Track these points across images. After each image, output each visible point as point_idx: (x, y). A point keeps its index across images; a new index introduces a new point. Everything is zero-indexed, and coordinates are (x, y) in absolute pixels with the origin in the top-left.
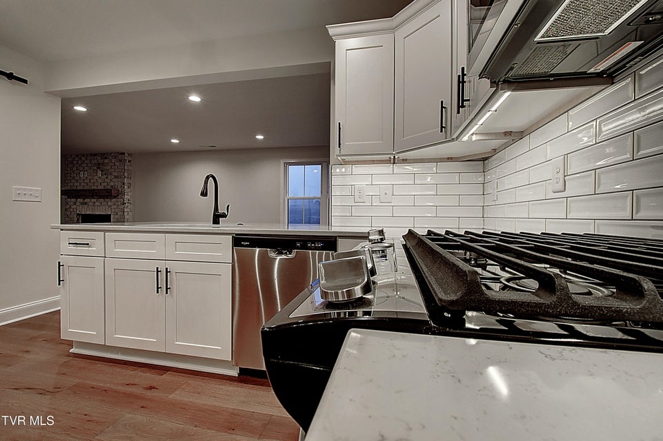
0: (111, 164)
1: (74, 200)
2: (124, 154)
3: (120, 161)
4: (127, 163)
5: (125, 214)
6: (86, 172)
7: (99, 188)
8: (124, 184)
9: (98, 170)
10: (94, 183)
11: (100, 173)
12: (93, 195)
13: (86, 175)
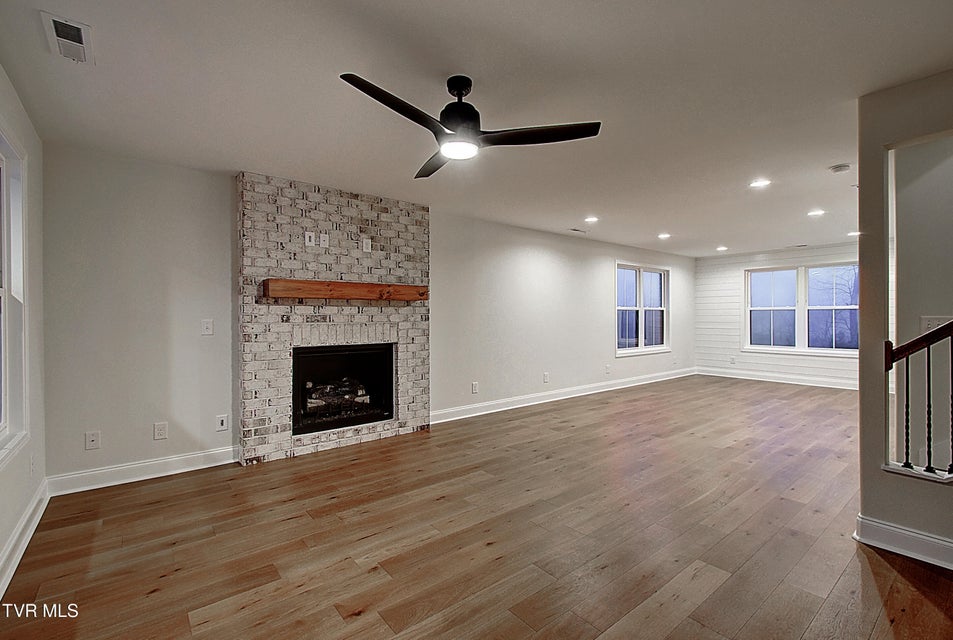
0: (396, 227)
1: (280, 309)
2: (427, 209)
3: (419, 223)
6: (325, 237)
7: (365, 279)
8: (428, 275)
9: (363, 235)
10: (349, 267)
11: (367, 243)
12: (381, 298)
13: (325, 244)
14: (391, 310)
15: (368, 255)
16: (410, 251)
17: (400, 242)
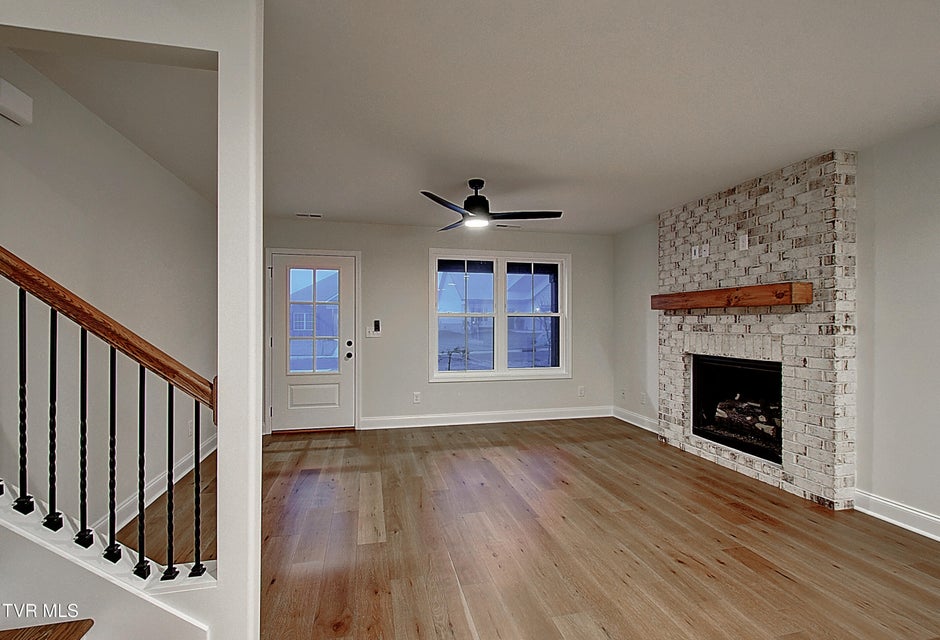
0: (780, 206)
1: (677, 319)
2: (831, 156)
3: (815, 185)
4: (841, 188)
5: (839, 366)
6: (706, 247)
7: (744, 282)
8: (831, 260)
9: (740, 232)
10: (727, 272)
11: (743, 239)
12: (728, 304)
13: (705, 254)
14: (773, 318)
15: (744, 254)
16: (801, 232)
17: (787, 223)
